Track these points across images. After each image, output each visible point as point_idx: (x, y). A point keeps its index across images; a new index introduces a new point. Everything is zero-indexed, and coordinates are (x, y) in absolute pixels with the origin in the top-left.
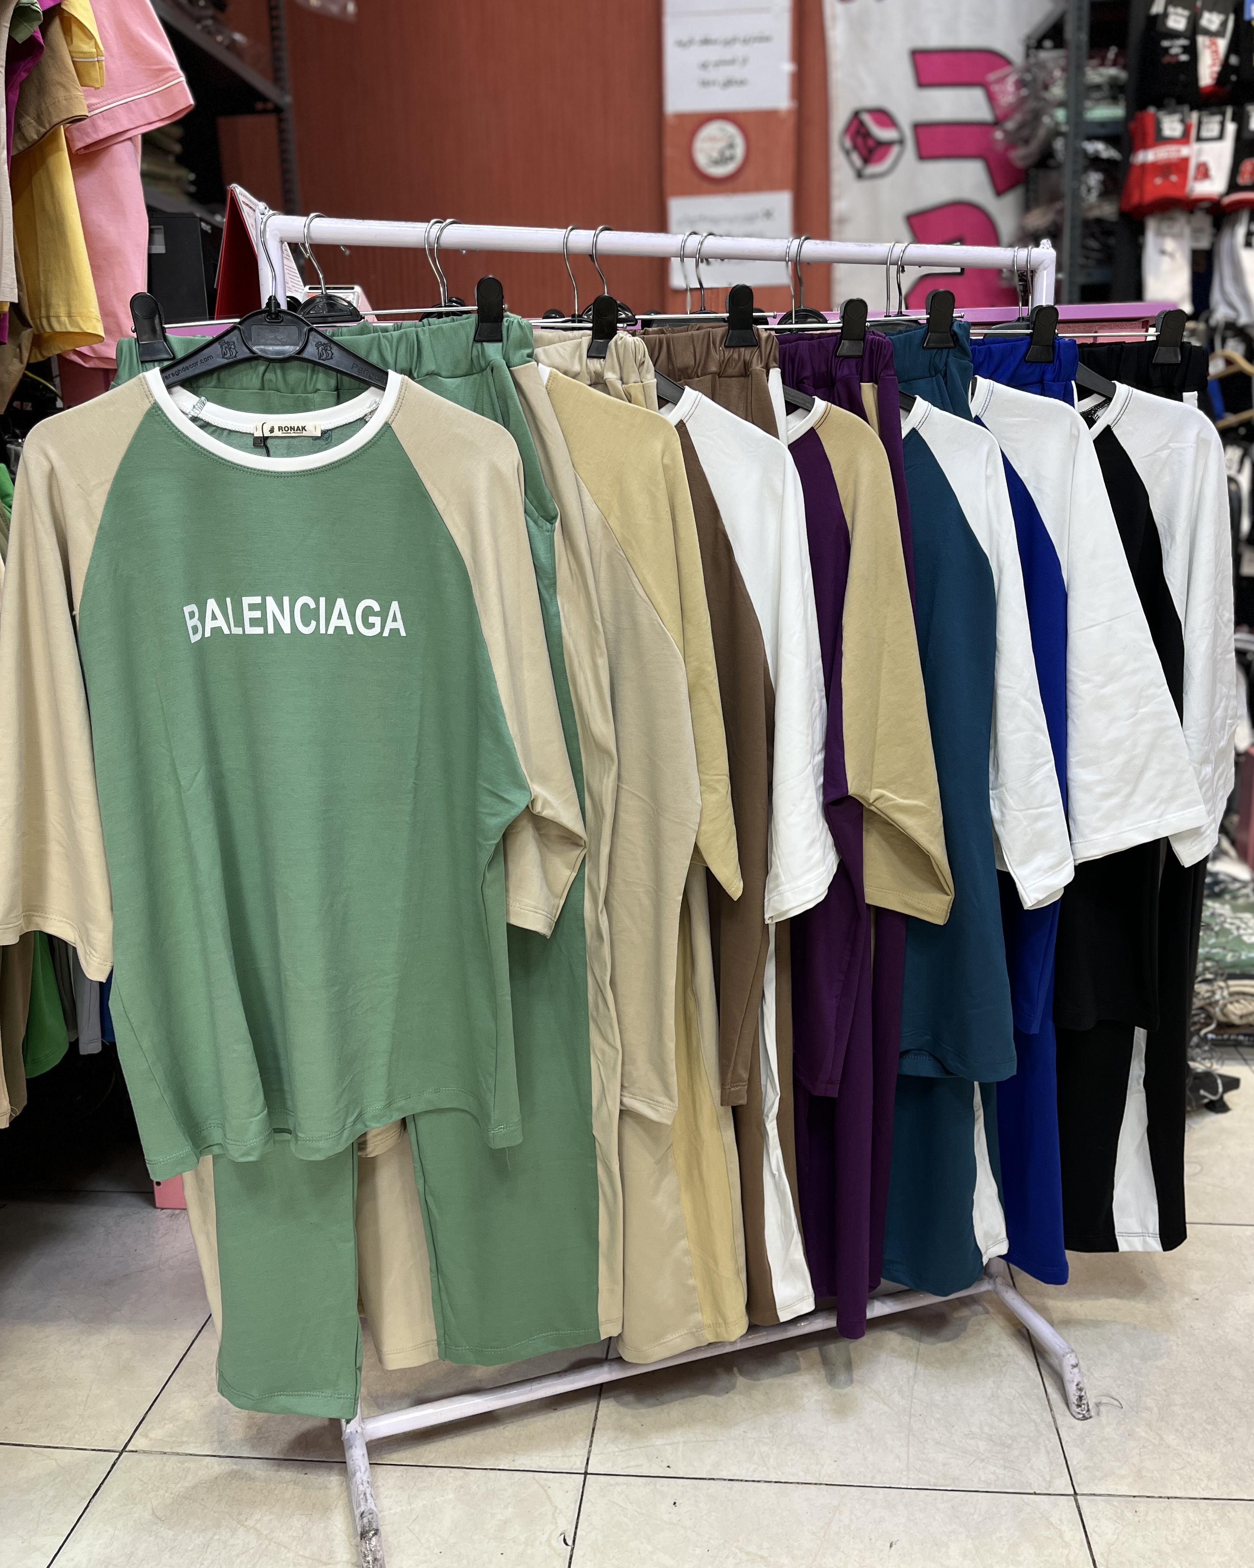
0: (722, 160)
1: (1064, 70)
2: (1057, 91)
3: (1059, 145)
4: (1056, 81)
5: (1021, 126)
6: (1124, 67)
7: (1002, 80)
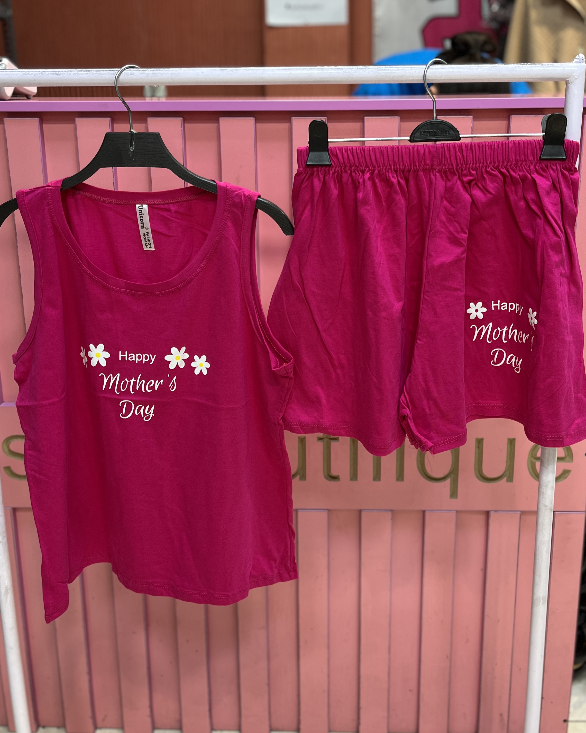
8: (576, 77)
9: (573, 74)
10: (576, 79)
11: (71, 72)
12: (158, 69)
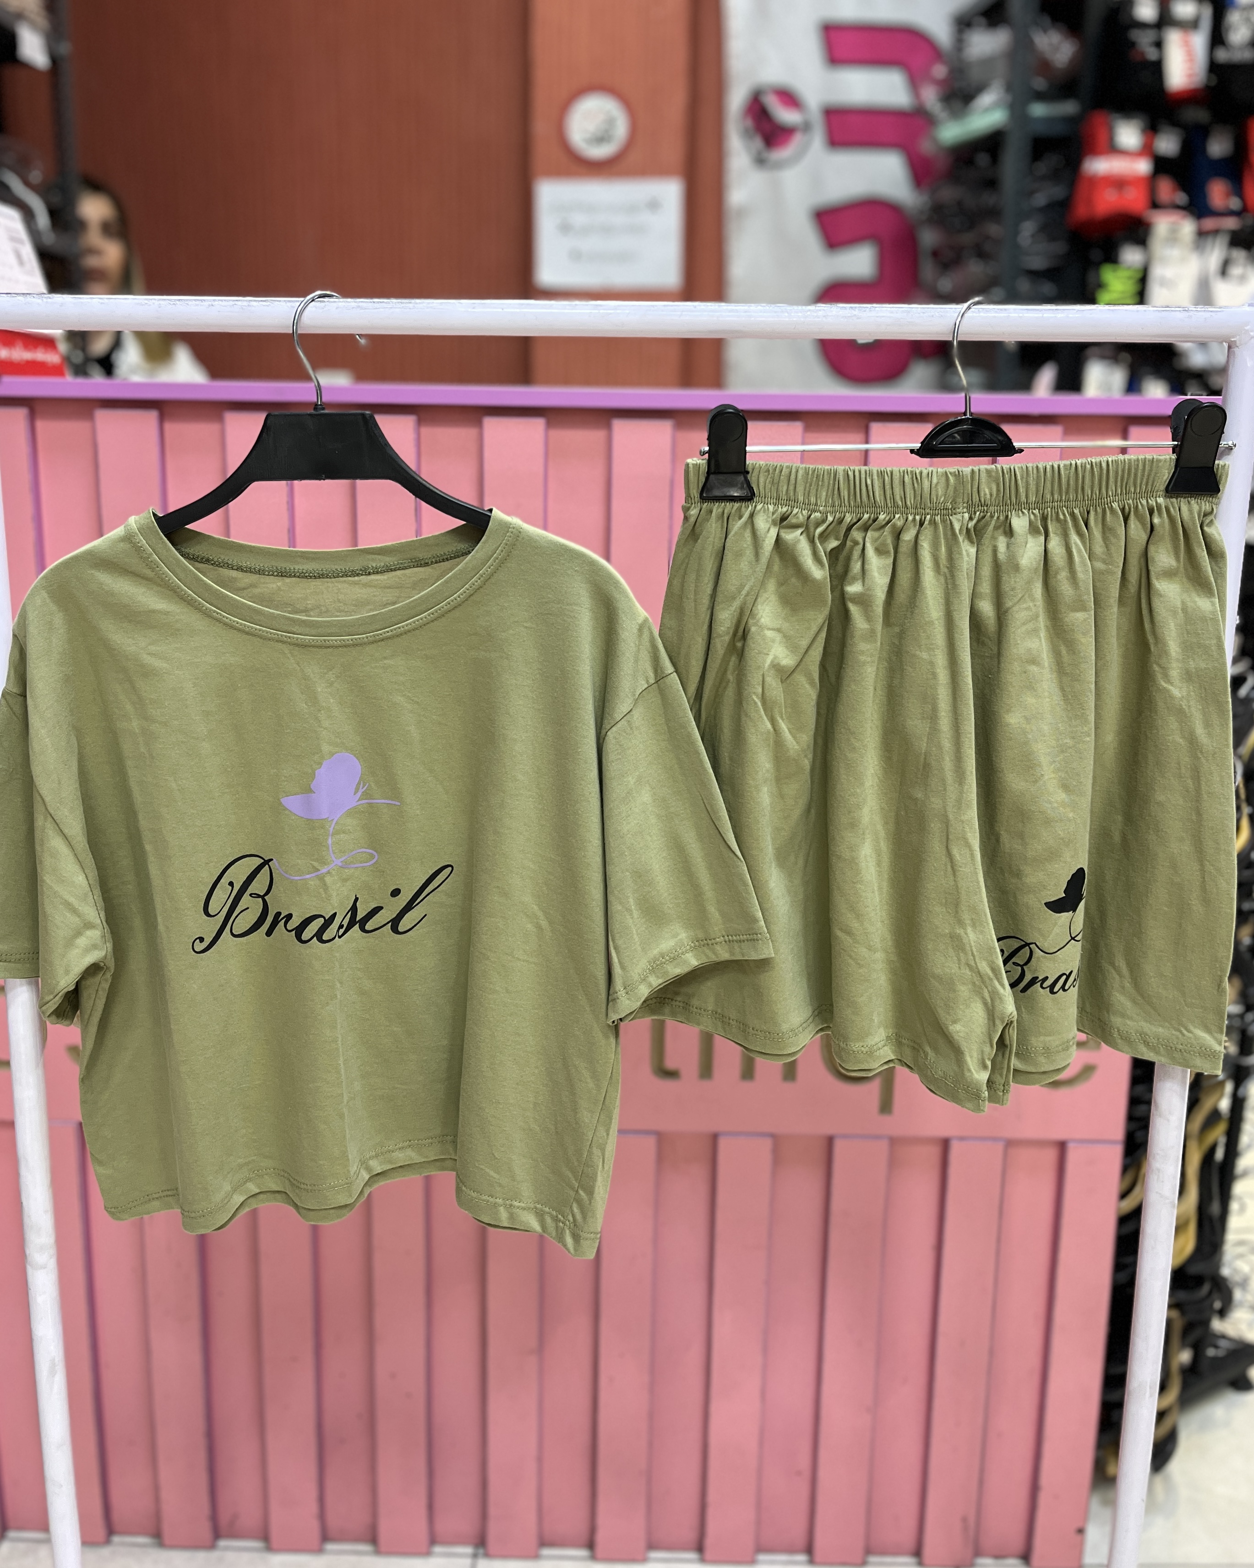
11: (234, 303)
12: (413, 301)
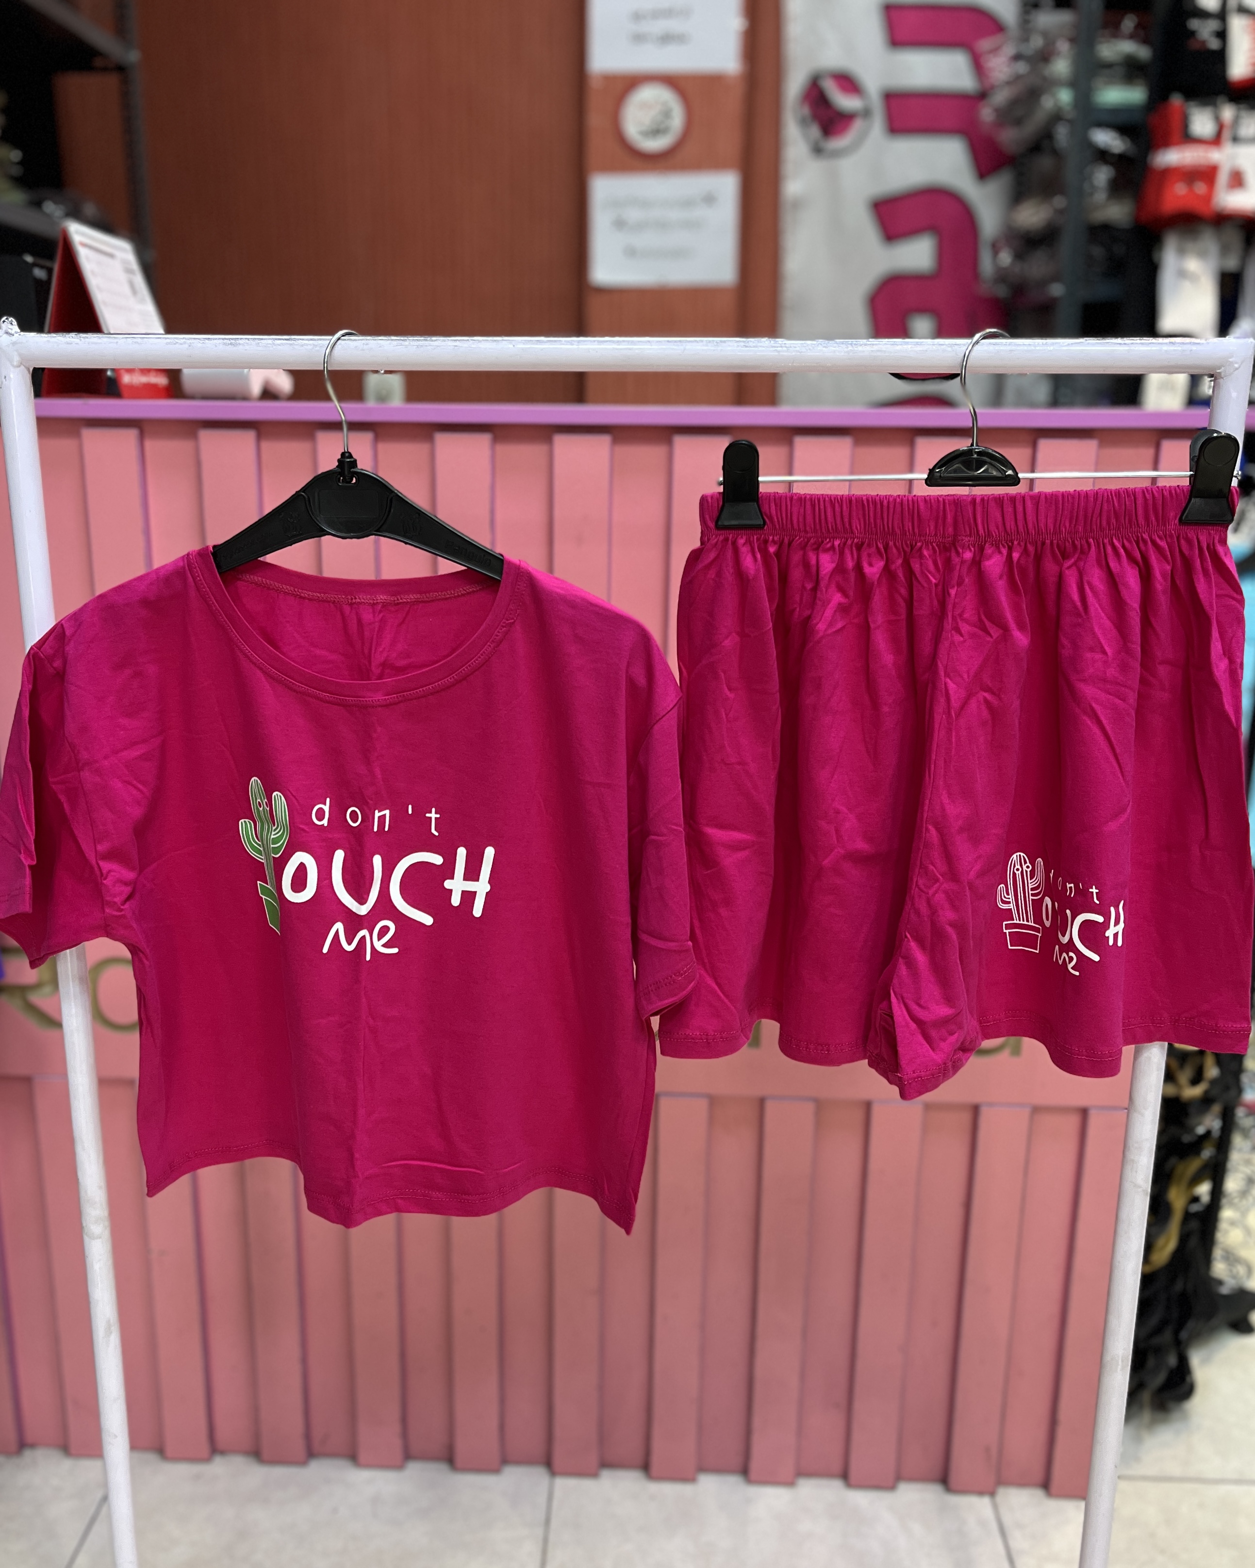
0: (656, 132)
1: (1072, 40)
2: (1061, 67)
3: (1062, 134)
4: (1059, 54)
5: (1014, 103)
6: (1145, 41)
7: (995, 51)
8: (1236, 366)
9: (1230, 360)
10: (1237, 369)
